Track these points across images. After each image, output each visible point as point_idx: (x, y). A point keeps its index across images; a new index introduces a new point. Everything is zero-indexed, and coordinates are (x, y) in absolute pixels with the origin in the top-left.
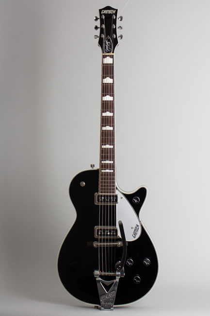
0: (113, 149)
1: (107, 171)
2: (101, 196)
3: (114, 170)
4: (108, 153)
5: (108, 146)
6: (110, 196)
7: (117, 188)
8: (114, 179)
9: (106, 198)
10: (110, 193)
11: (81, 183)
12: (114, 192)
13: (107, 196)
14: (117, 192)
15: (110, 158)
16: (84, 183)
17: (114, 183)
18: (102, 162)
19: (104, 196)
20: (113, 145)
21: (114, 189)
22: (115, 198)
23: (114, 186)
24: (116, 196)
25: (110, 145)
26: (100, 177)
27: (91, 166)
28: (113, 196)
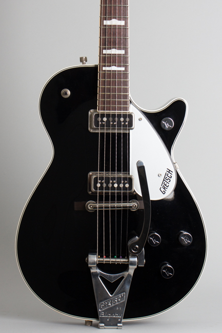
0: (125, 28)
1: (113, 68)
2: (103, 116)
3: (126, 67)
4: (115, 34)
5: (114, 22)
6: (119, 116)
7: (130, 102)
8: (126, 83)
9: (111, 119)
10: (120, 109)
11: (63, 91)
12: (126, 109)
13: (114, 116)
14: (132, 109)
15: (120, 44)
16: (69, 92)
17: (126, 90)
18: (104, 52)
19: (108, 116)
20: (125, 19)
21: (125, 103)
22: (128, 119)
23: (126, 97)
24: (130, 116)
25: (120, 19)
26: (100, 80)
27: (81, 60)
28: (125, 116)
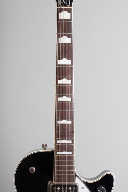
0: (72, 126)
1: (64, 153)
2: (57, 186)
3: (73, 152)
4: (65, 130)
5: (65, 122)
6: (68, 186)
7: (76, 175)
8: (73, 163)
9: (63, 188)
10: (69, 181)
11: (30, 168)
12: (73, 181)
13: (65, 186)
14: (77, 181)
15: (68, 136)
16: (34, 169)
17: (73, 168)
18: (58, 142)
19: (61, 186)
20: (72, 120)
21: (73, 177)
22: (74, 188)
23: (73, 173)
24: (76, 186)
25: (68, 120)
26: (55, 161)
27: (43, 146)
28: (72, 186)
